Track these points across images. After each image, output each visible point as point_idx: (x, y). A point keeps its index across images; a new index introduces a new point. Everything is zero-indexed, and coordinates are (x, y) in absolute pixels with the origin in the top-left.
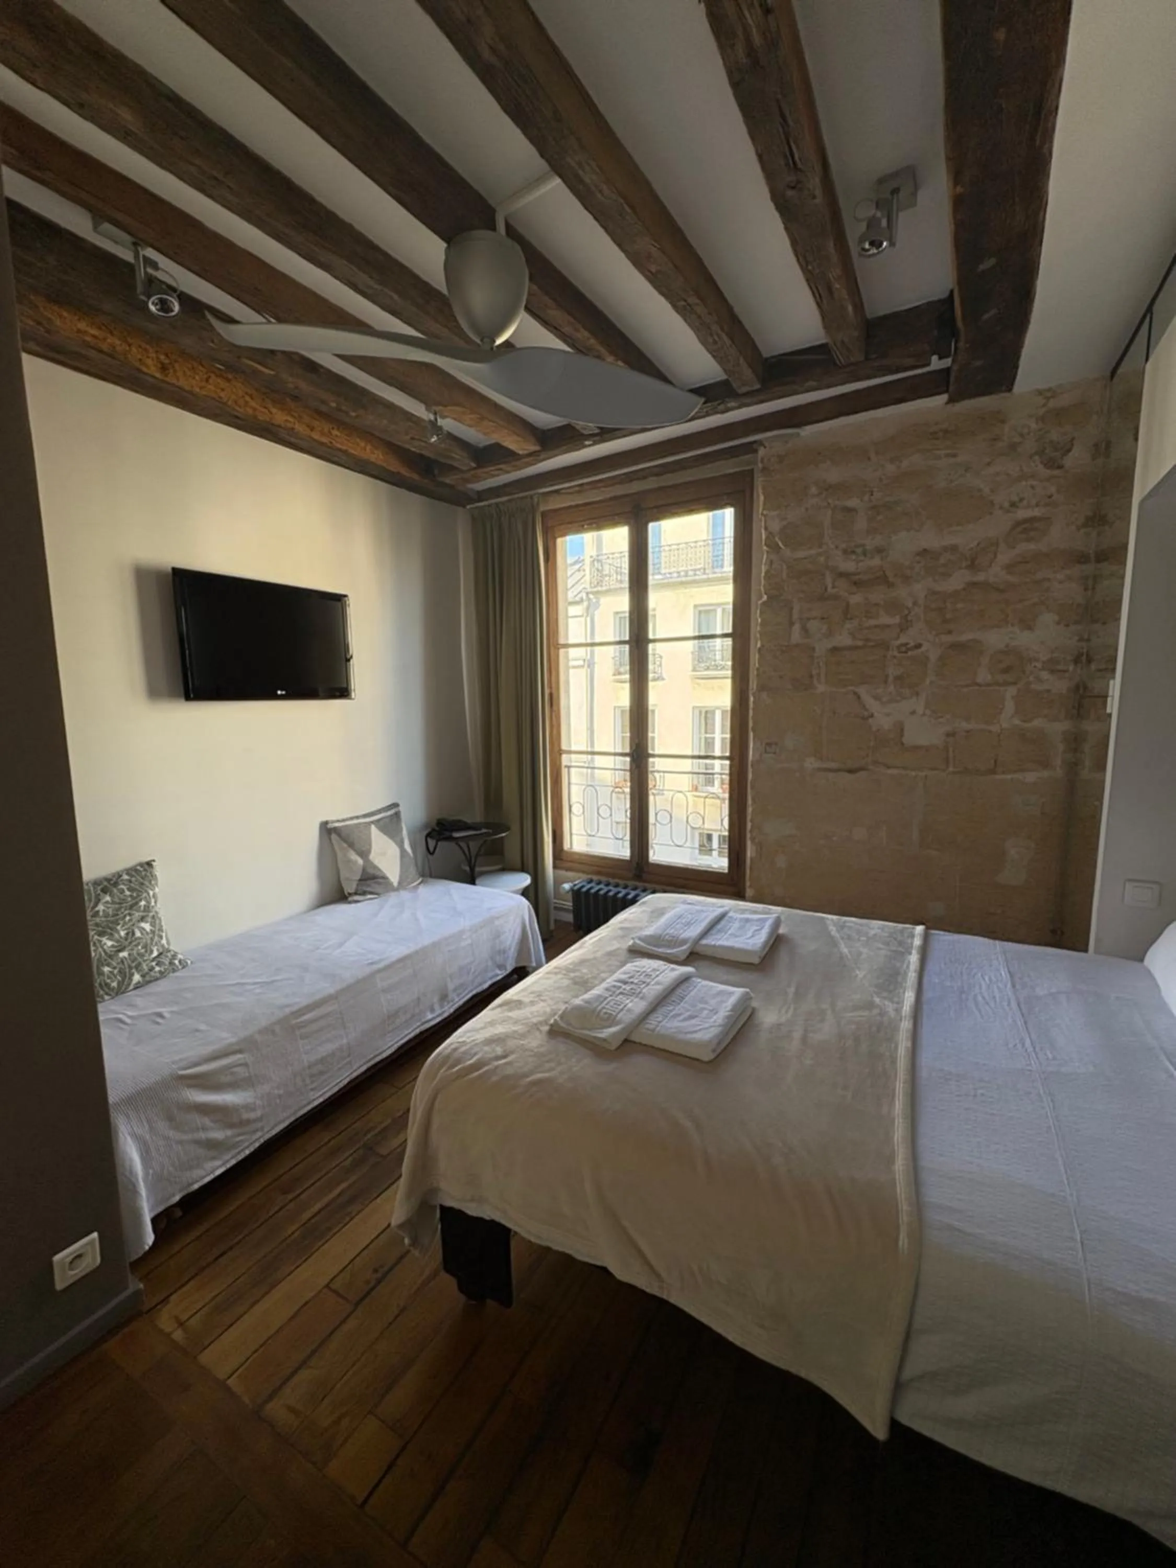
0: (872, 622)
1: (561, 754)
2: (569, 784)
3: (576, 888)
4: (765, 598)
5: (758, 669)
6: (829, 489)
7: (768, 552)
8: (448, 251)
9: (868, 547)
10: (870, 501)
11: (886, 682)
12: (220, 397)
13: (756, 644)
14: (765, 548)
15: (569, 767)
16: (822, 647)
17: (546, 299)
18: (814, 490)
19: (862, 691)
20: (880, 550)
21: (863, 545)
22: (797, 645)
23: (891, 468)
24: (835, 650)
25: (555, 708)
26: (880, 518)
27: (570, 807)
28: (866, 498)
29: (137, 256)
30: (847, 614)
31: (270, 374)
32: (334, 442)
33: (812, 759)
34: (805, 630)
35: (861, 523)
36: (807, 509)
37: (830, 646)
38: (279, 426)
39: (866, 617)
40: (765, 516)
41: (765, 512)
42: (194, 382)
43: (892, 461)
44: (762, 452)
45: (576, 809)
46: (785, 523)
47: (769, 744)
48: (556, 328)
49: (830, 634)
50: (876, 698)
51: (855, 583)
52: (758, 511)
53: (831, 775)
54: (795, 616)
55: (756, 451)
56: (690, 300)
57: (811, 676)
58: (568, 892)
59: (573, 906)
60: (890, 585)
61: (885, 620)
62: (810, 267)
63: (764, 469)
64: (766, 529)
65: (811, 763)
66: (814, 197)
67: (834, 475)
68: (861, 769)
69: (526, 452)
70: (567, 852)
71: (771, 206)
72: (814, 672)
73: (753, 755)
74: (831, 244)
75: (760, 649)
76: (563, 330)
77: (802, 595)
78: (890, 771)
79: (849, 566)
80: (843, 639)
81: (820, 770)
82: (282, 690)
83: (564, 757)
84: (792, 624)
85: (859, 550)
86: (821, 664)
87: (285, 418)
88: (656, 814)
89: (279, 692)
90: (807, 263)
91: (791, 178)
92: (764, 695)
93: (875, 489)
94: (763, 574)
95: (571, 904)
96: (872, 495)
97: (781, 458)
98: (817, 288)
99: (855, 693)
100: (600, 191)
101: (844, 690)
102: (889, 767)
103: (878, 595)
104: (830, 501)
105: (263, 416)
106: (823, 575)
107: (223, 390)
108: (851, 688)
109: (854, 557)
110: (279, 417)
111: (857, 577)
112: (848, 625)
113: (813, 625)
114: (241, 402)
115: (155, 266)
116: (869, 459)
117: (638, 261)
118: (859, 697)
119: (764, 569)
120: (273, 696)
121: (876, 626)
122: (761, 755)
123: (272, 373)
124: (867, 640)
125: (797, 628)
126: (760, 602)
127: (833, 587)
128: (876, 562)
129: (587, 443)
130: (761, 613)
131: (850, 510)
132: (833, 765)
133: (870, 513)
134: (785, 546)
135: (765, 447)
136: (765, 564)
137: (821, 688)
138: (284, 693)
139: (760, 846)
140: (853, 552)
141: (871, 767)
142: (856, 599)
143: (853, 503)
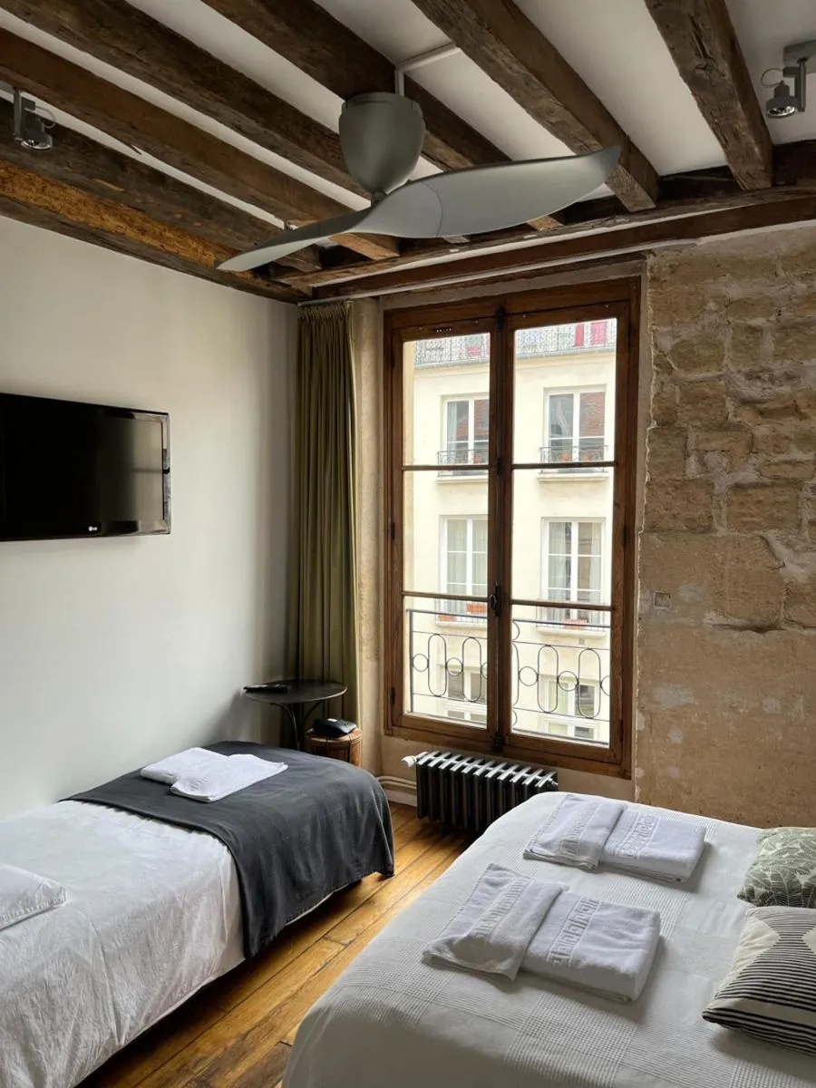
0: (782, 457)
1: (403, 597)
2: (411, 632)
3: (421, 763)
4: (654, 425)
5: (646, 507)
6: (730, 305)
7: (657, 372)
8: (345, 107)
9: (776, 373)
10: (778, 321)
11: (799, 526)
12: (53, 207)
13: (643, 477)
14: (654, 367)
15: (411, 612)
16: (723, 483)
17: (437, 141)
18: (712, 305)
19: (771, 535)
20: (790, 377)
21: (769, 370)
22: (693, 481)
23: (801, 287)
24: (738, 487)
25: (396, 540)
26: (790, 340)
27: (412, 659)
28: (773, 318)
29: (16, 96)
30: (752, 447)
31: (119, 192)
32: (164, 245)
33: (713, 614)
34: (703, 463)
35: (769, 345)
36: (703, 328)
37: (731, 483)
38: (110, 232)
39: (775, 452)
40: (654, 331)
41: (654, 328)
42: (30, 194)
43: (803, 278)
44: (651, 260)
45: (420, 663)
46: (677, 341)
47: (661, 595)
48: (442, 162)
49: (731, 469)
50: (789, 545)
51: (761, 413)
52: (646, 327)
53: (736, 634)
54: (691, 447)
55: (645, 258)
56: (588, 142)
57: (711, 517)
58: (412, 767)
59: (417, 786)
60: (803, 417)
61: (798, 455)
62: (716, 121)
63: (653, 279)
64: (656, 346)
65: (711, 618)
66: (724, 75)
67: (735, 291)
68: (772, 627)
69: (380, 258)
70: (407, 717)
71: (681, 80)
72: (713, 512)
73: (641, 607)
74: (739, 105)
75: (648, 484)
76: (449, 164)
77: (698, 424)
78: (806, 632)
79: (754, 391)
80: (748, 475)
81: (723, 626)
82: (94, 526)
83: (407, 599)
84: (687, 456)
85: (766, 376)
86: (721, 503)
87: (117, 223)
88: (519, 673)
89: (91, 529)
90: (714, 117)
91: (703, 62)
92: (654, 536)
93: (784, 309)
94: (652, 397)
95: (415, 783)
96: (780, 315)
97: (673, 269)
98: (723, 135)
99: (762, 538)
100: (510, 68)
101: (749, 535)
102: (805, 627)
103: (789, 426)
104: (731, 319)
105: (94, 222)
106: (723, 401)
107: (57, 199)
108: (756, 532)
109: (759, 384)
110: (112, 223)
111: (764, 406)
112: (753, 460)
113: (712, 459)
114: (74, 210)
115: (32, 105)
116: (776, 274)
117: (539, 115)
118: (767, 543)
119: (653, 390)
120: (84, 533)
121: (786, 462)
122: (651, 607)
123: (122, 190)
124: (777, 478)
125: (692, 460)
126: (648, 429)
127: (735, 416)
128: (786, 389)
129: (452, 251)
130: (649, 441)
131: (753, 330)
132: (737, 621)
133: (777, 335)
134: (679, 367)
135: (655, 255)
136: (655, 385)
137: (722, 531)
138: (96, 529)
139: (651, 716)
140: (759, 378)
141: (783, 626)
142: (763, 430)
143: (758, 322)
